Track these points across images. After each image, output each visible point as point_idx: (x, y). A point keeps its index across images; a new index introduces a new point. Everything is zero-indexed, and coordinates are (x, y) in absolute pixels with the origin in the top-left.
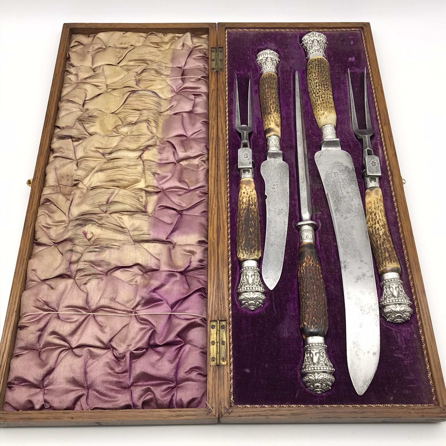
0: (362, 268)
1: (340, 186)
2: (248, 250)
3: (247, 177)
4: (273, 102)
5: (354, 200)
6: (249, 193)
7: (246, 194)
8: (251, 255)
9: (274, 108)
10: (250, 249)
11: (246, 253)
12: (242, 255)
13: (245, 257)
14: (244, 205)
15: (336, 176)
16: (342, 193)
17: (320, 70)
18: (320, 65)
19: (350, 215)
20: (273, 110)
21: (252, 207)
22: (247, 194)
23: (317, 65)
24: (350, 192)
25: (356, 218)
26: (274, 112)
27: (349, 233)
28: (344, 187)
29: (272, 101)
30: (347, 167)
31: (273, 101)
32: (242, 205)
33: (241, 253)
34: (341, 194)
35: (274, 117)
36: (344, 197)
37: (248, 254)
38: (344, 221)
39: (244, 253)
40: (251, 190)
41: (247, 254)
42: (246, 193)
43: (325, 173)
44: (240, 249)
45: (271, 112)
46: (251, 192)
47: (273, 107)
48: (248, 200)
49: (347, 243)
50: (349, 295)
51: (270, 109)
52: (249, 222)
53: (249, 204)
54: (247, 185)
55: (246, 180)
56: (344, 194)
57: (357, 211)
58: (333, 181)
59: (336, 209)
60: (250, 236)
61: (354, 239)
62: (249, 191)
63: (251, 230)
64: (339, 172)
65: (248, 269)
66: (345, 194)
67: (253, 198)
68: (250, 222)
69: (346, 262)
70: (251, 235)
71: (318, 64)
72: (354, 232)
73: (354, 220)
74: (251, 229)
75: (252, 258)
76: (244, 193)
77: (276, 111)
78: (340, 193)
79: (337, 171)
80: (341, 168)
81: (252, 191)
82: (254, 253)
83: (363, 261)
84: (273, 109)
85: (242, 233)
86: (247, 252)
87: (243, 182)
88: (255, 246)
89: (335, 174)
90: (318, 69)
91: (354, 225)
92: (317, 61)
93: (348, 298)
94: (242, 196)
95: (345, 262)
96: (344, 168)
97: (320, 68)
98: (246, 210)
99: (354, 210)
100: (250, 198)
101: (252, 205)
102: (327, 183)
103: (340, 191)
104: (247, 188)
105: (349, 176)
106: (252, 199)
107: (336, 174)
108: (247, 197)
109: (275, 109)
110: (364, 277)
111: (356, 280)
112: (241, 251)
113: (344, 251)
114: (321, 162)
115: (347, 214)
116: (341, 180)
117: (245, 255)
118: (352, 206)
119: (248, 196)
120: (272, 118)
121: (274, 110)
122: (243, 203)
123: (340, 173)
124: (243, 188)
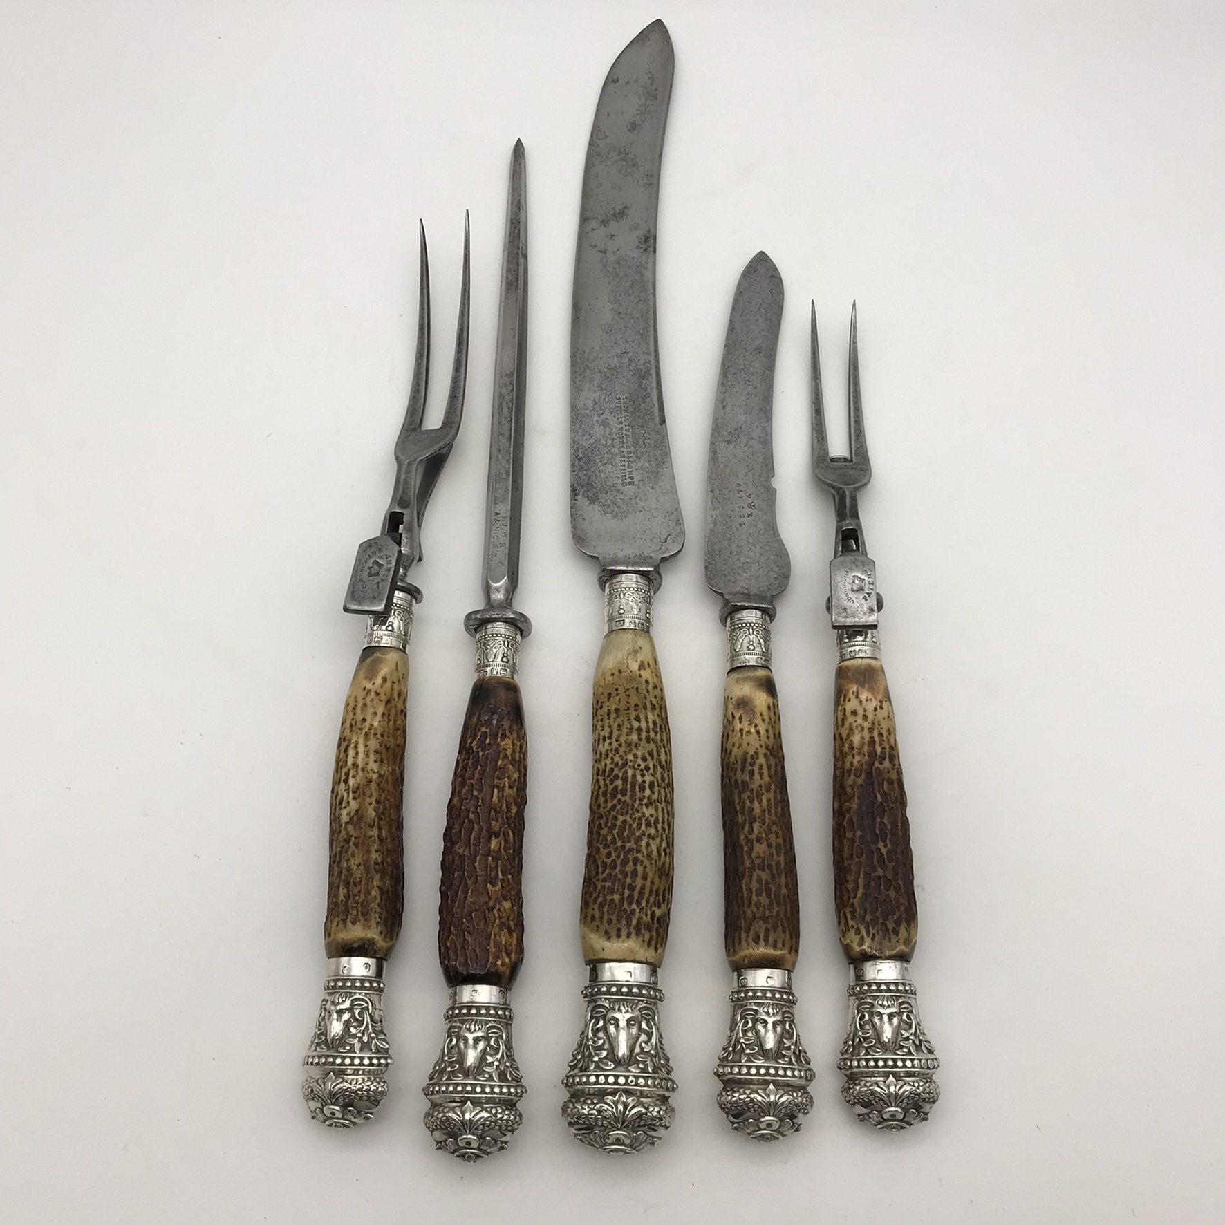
0: (607, 236)
1: (623, 442)
2: (874, 922)
3: (862, 655)
4: (759, 795)
5: (590, 404)
6: (870, 717)
7: (860, 720)
8: (886, 943)
9: (756, 768)
10: (881, 921)
11: (868, 936)
12: (856, 939)
13: (865, 947)
14: (857, 758)
15: (630, 473)
16: (621, 423)
19: (610, 361)
20: (762, 760)
21: (881, 767)
22: (865, 717)
24: (596, 426)
25: (595, 355)
26: (756, 753)
27: (622, 315)
28: (613, 440)
29: (764, 799)
30: (592, 501)
31: (760, 802)
32: (850, 757)
33: (853, 931)
34: (623, 420)
35: (758, 732)
36: (618, 410)
37: (877, 937)
38: (628, 346)
39: (864, 932)
40: (875, 703)
41: (873, 939)
42: (861, 712)
43: (661, 483)
44: (849, 917)
45: (765, 755)
46: (875, 709)
47: (761, 774)
48: (867, 739)
49: (631, 293)
50: (648, 182)
51: (769, 768)
52: (874, 819)
53: (872, 754)
54: (863, 687)
55: (860, 666)
56: (615, 420)
57: (588, 371)
58: (639, 458)
59: (643, 378)
60: (880, 872)
61: (612, 302)
62: (870, 707)
63: (884, 851)
64: (619, 487)
65: (879, 990)
66: (613, 421)
67: (885, 734)
68: (878, 820)
69: (642, 250)
70: (883, 866)
72: (607, 317)
73: (601, 348)
74: (881, 845)
75: (888, 953)
76: (854, 713)
77: (749, 760)
78: (627, 424)
79: (625, 489)
80: (610, 497)
81: (881, 708)
82: (896, 933)
83: (601, 252)
84: (761, 766)
85: (851, 857)
86: (872, 931)
87: (850, 674)
88: (898, 908)
89: (632, 478)
91: (605, 336)
93: (651, 176)
94: (847, 724)
95: (645, 250)
96: (602, 496)
98: (863, 777)
99: (598, 376)
100: (875, 734)
101: (883, 758)
102: (658, 453)
103: (625, 428)
104: (863, 697)
105: (590, 473)
106: (880, 734)
107: (629, 480)
108: (866, 731)
109: (752, 764)
110: (605, 218)
111: (626, 211)
112: (851, 923)
113: (642, 275)
114: (666, 520)
115: (618, 365)
116: (617, 460)
117: (868, 942)
118: (599, 386)
119: (867, 725)
120: (762, 728)
121: (758, 762)
122: (851, 748)
123: (616, 481)
124: (850, 695)
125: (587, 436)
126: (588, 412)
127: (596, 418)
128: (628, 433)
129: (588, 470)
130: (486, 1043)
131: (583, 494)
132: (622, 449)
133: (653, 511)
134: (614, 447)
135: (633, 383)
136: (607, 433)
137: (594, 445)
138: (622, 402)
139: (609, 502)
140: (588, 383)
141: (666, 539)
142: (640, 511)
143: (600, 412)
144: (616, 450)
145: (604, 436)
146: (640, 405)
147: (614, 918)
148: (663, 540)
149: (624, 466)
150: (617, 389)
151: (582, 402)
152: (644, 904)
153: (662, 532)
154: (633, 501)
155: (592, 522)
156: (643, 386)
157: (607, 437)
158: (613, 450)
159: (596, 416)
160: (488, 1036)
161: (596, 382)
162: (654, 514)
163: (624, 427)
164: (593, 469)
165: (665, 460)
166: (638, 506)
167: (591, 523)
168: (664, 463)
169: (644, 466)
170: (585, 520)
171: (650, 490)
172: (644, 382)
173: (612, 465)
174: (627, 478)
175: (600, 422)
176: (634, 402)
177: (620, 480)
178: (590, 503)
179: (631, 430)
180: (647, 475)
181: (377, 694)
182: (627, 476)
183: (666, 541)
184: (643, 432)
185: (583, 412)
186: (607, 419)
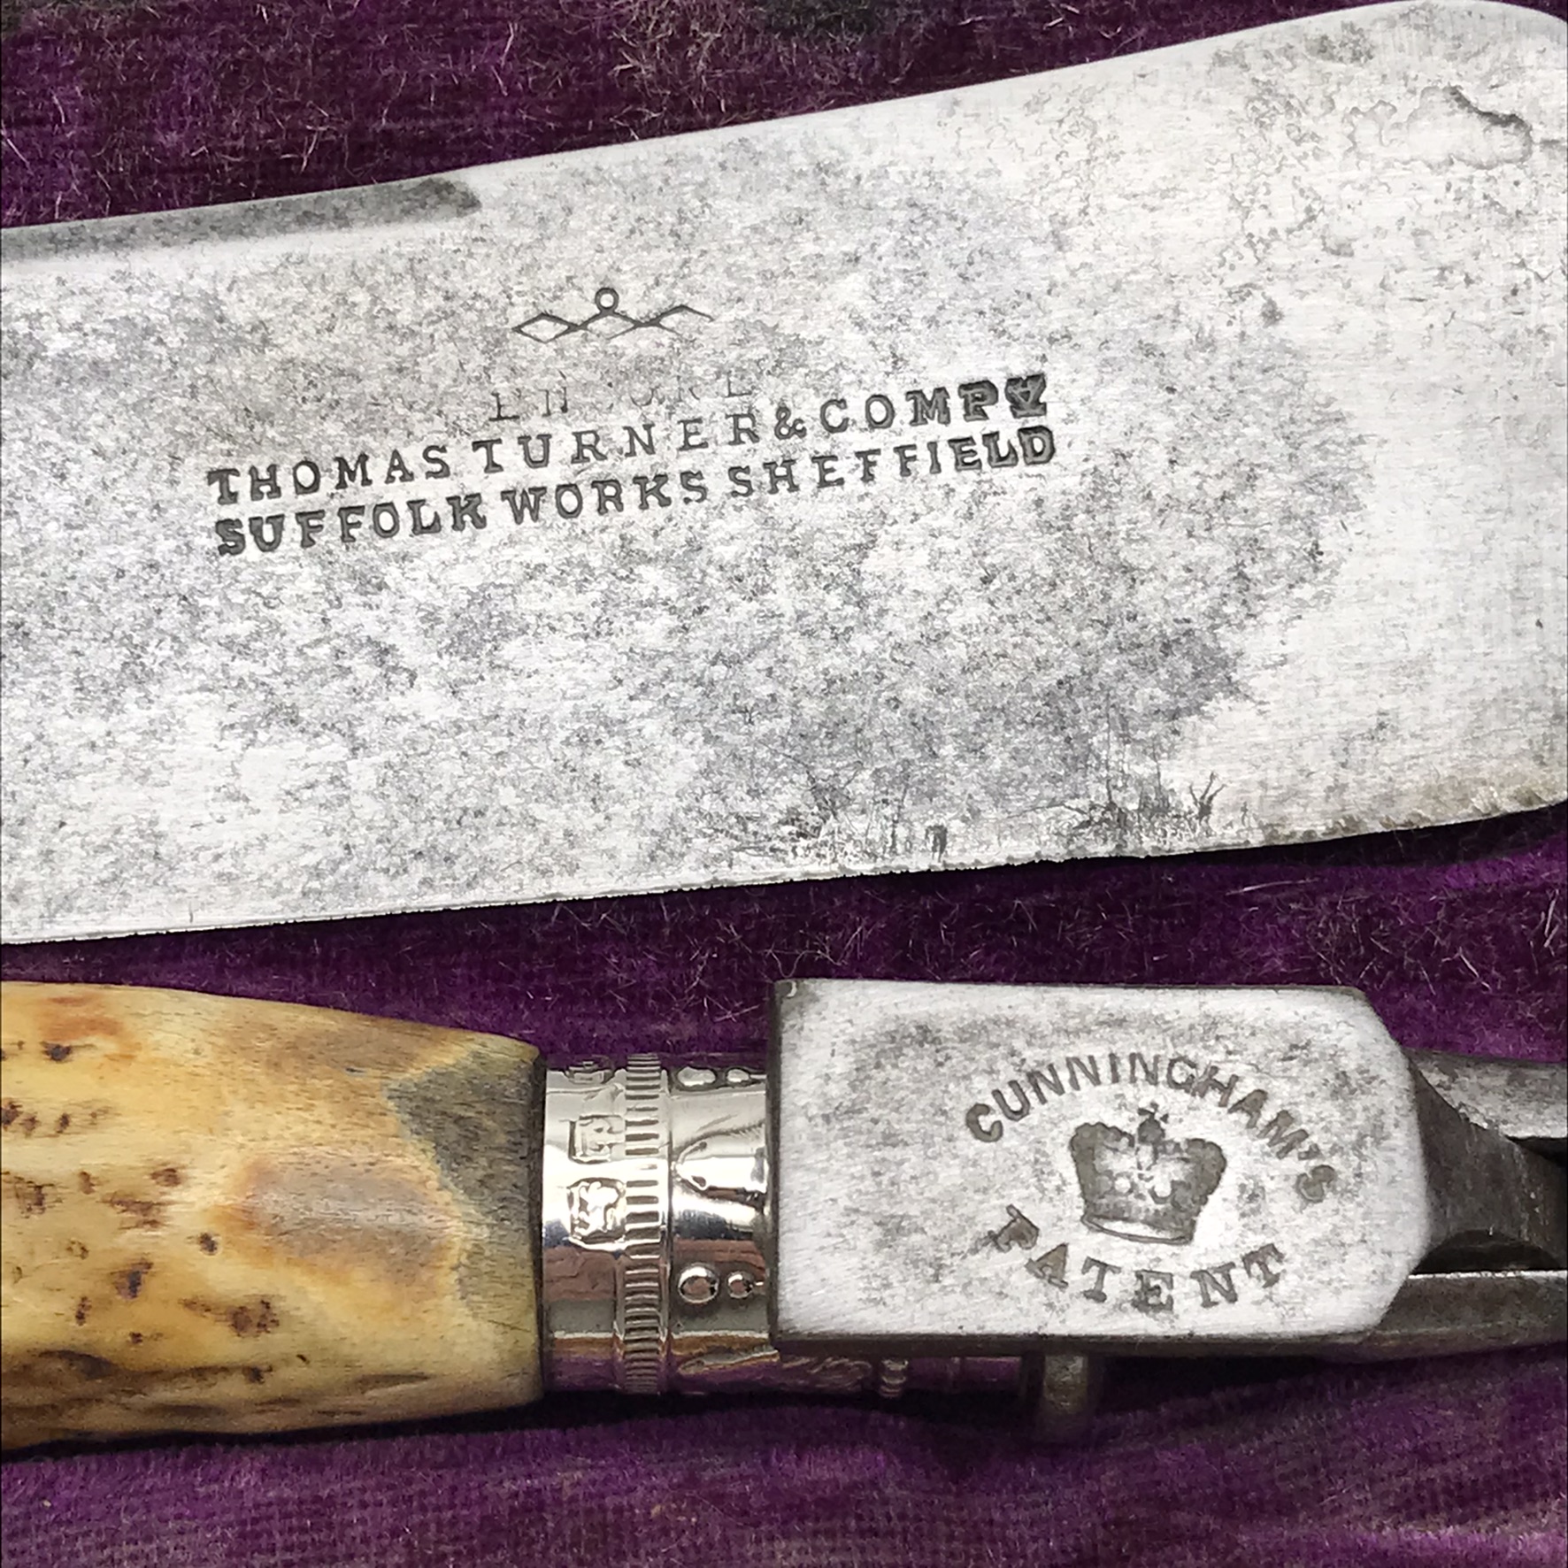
125: (608, 762)
126: (363, 774)
127: (428, 703)
128: (564, 446)
129: (924, 731)
131: (1153, 750)
132: (718, 485)
133: (1259, 224)
134: (694, 547)
135: (76, 432)
136: (562, 601)
137: (691, 697)
138: (265, 507)
139: (1204, 550)
140: (78, 791)
141: (1493, 118)
142: (1272, 315)
143: (364, 670)
144: (720, 529)
145: (598, 631)
146: (289, 364)
148: (1503, 141)
149: (866, 458)
150: (130, 555)
151: (270, 820)
153: (1438, 156)
154: (1182, 372)
155: (1400, 668)
156: (105, 350)
157: (607, 600)
158: (727, 553)
159: (397, 703)
161: (59, 726)
162: (1287, 214)
163: (499, 482)
164: (916, 694)
165: (800, 161)
166: (1228, 333)
167: (1414, 671)
168: (820, 168)
169: (866, 308)
170: (1383, 726)
171: (1074, 258)
172: (58, 343)
173: (862, 549)
174: (976, 429)
175: (456, 668)
176: (265, 417)
177: (1005, 476)
178: (1232, 688)
179: (536, 425)
180: (942, 285)
181: (133, 1280)
182: (960, 426)
183: (1512, 119)
184: (546, 329)
185: (369, 809)
186: (431, 618)
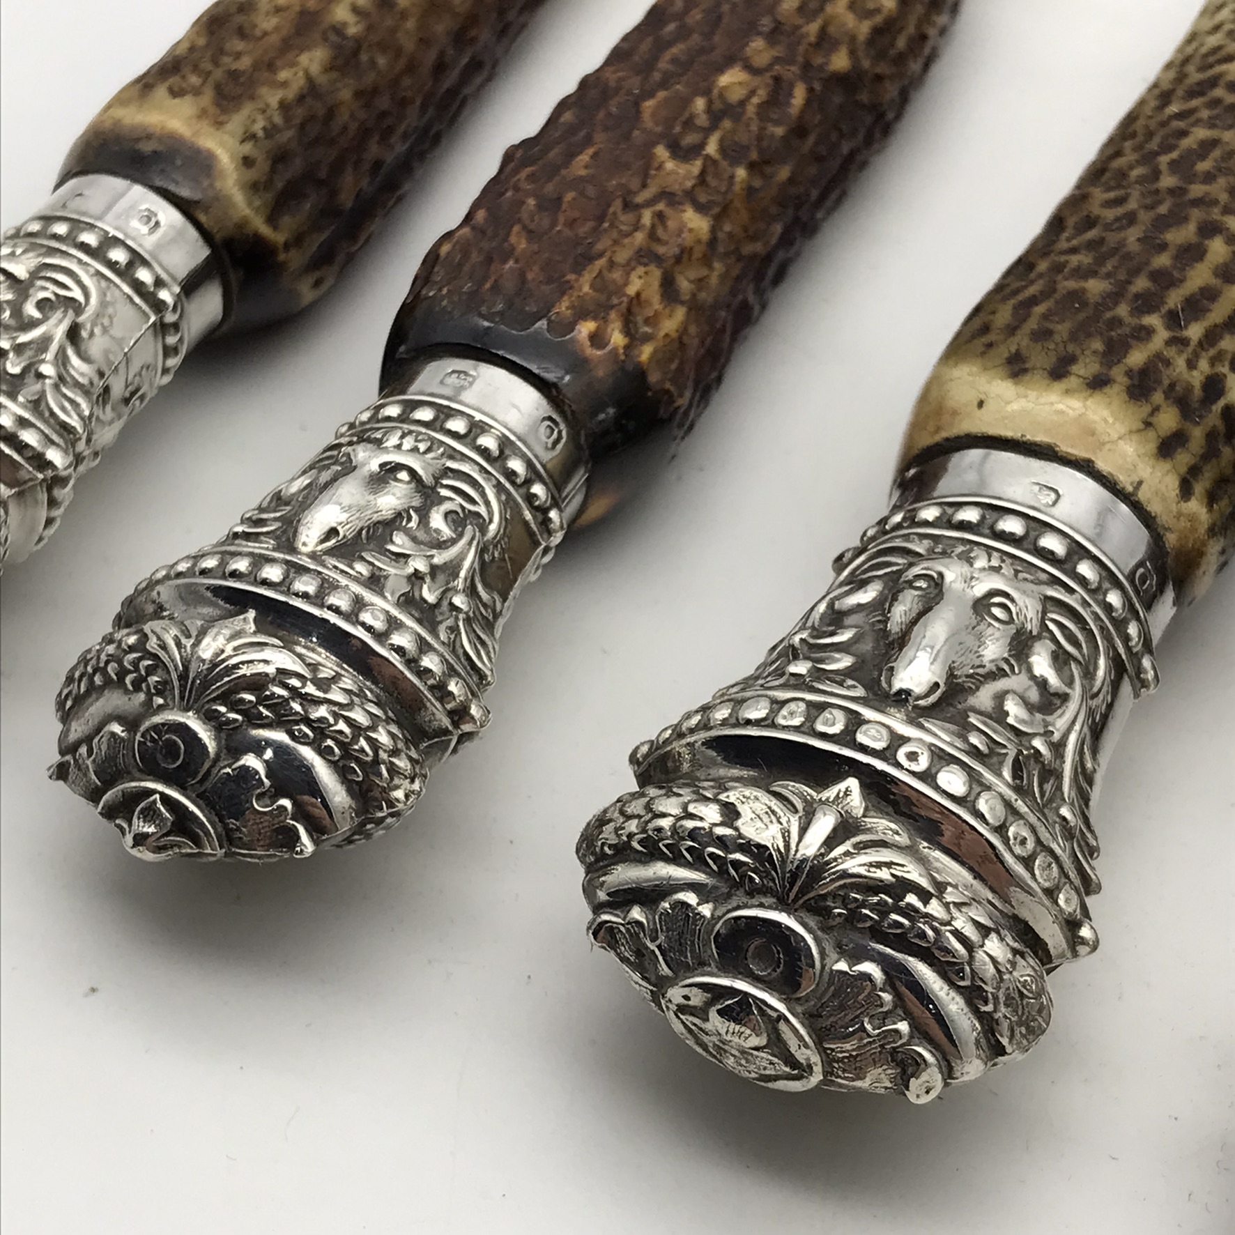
17: (1184, 234)
18: (1141, 284)
23: (1174, 299)
71: (1146, 303)
90: (1192, 253)
92: (1137, 357)
97: (1163, 260)
130: (417, 502)
147: (1062, 329)
152: (1194, 332)
160: (433, 489)
